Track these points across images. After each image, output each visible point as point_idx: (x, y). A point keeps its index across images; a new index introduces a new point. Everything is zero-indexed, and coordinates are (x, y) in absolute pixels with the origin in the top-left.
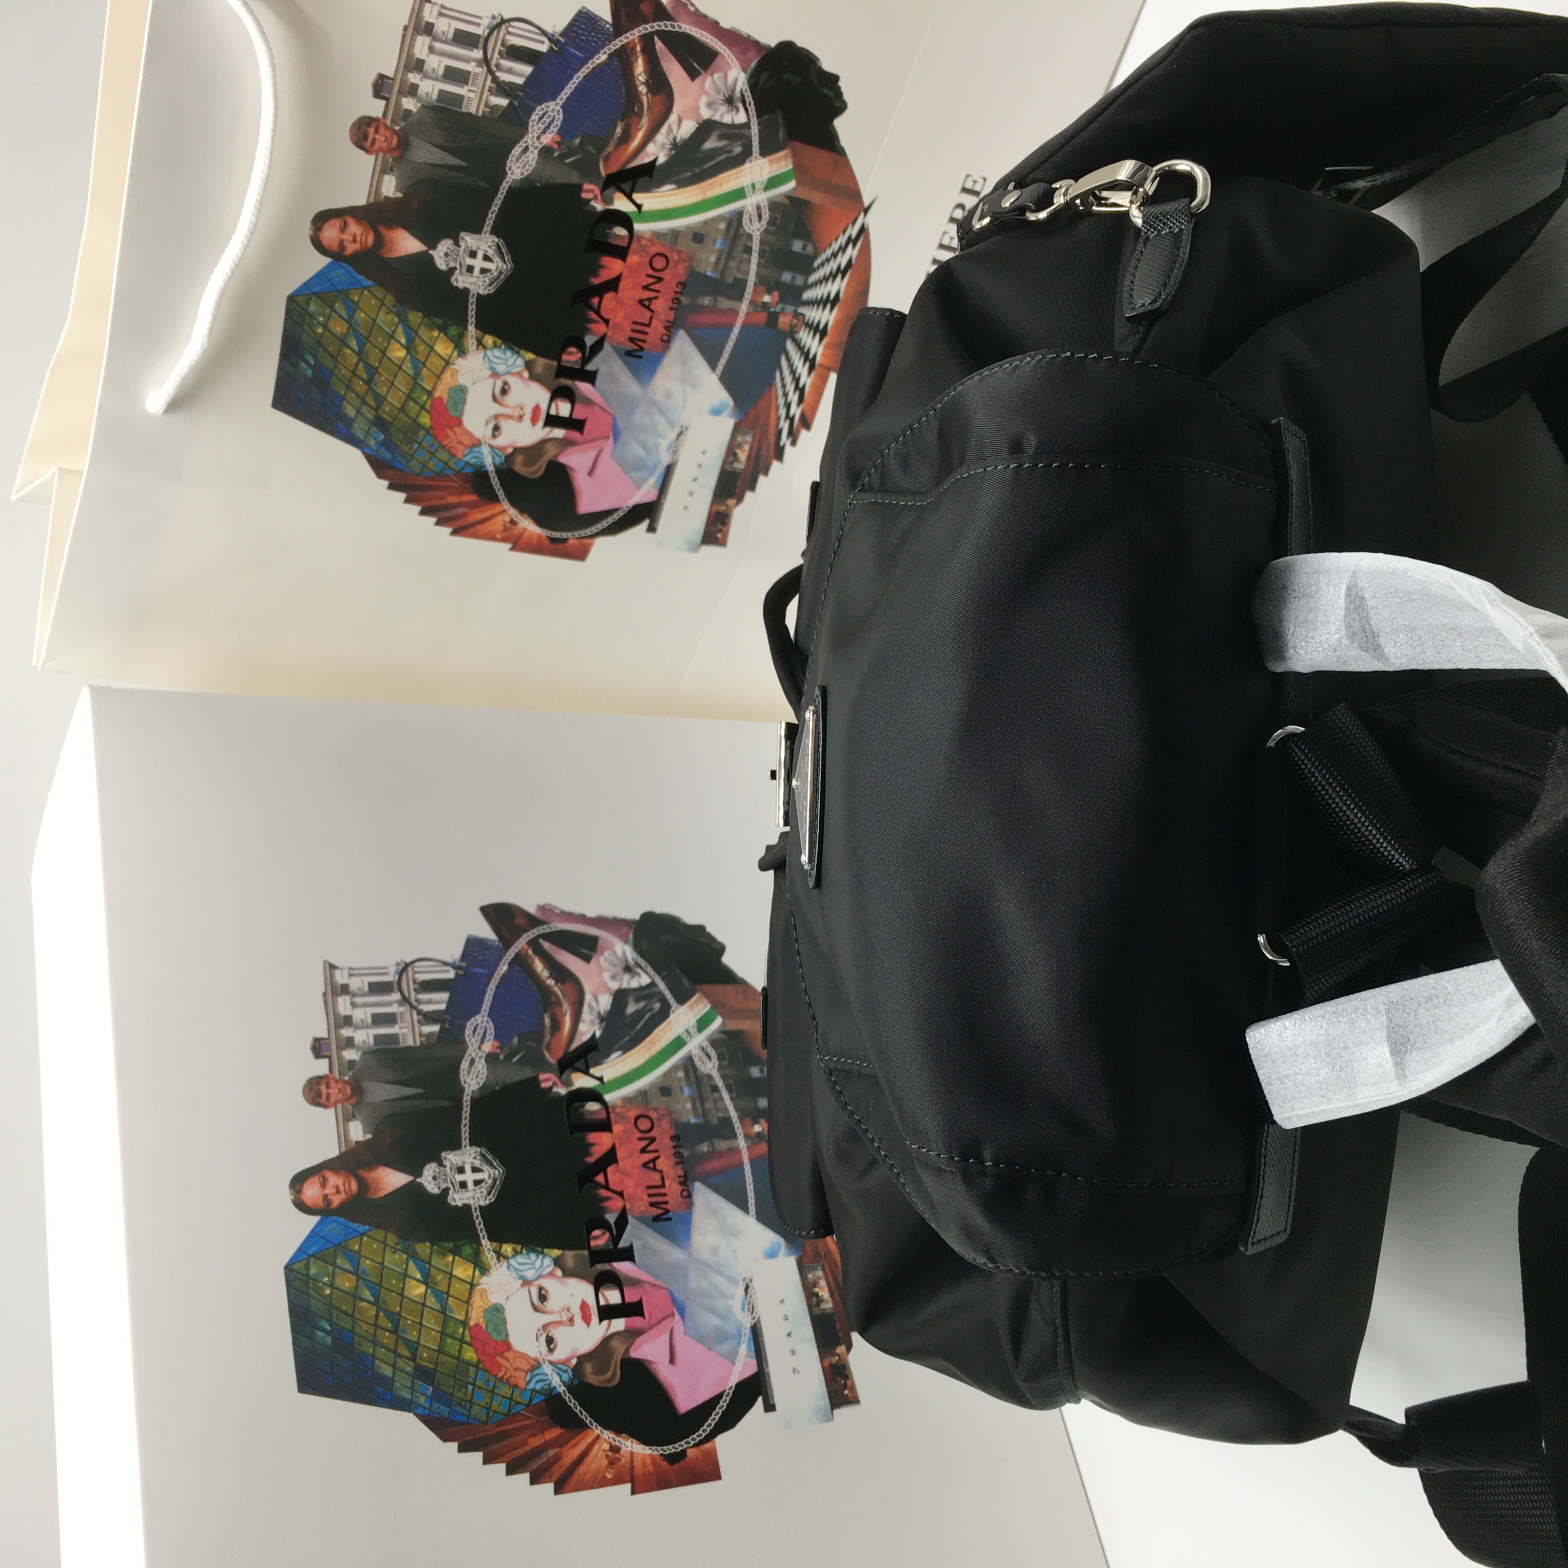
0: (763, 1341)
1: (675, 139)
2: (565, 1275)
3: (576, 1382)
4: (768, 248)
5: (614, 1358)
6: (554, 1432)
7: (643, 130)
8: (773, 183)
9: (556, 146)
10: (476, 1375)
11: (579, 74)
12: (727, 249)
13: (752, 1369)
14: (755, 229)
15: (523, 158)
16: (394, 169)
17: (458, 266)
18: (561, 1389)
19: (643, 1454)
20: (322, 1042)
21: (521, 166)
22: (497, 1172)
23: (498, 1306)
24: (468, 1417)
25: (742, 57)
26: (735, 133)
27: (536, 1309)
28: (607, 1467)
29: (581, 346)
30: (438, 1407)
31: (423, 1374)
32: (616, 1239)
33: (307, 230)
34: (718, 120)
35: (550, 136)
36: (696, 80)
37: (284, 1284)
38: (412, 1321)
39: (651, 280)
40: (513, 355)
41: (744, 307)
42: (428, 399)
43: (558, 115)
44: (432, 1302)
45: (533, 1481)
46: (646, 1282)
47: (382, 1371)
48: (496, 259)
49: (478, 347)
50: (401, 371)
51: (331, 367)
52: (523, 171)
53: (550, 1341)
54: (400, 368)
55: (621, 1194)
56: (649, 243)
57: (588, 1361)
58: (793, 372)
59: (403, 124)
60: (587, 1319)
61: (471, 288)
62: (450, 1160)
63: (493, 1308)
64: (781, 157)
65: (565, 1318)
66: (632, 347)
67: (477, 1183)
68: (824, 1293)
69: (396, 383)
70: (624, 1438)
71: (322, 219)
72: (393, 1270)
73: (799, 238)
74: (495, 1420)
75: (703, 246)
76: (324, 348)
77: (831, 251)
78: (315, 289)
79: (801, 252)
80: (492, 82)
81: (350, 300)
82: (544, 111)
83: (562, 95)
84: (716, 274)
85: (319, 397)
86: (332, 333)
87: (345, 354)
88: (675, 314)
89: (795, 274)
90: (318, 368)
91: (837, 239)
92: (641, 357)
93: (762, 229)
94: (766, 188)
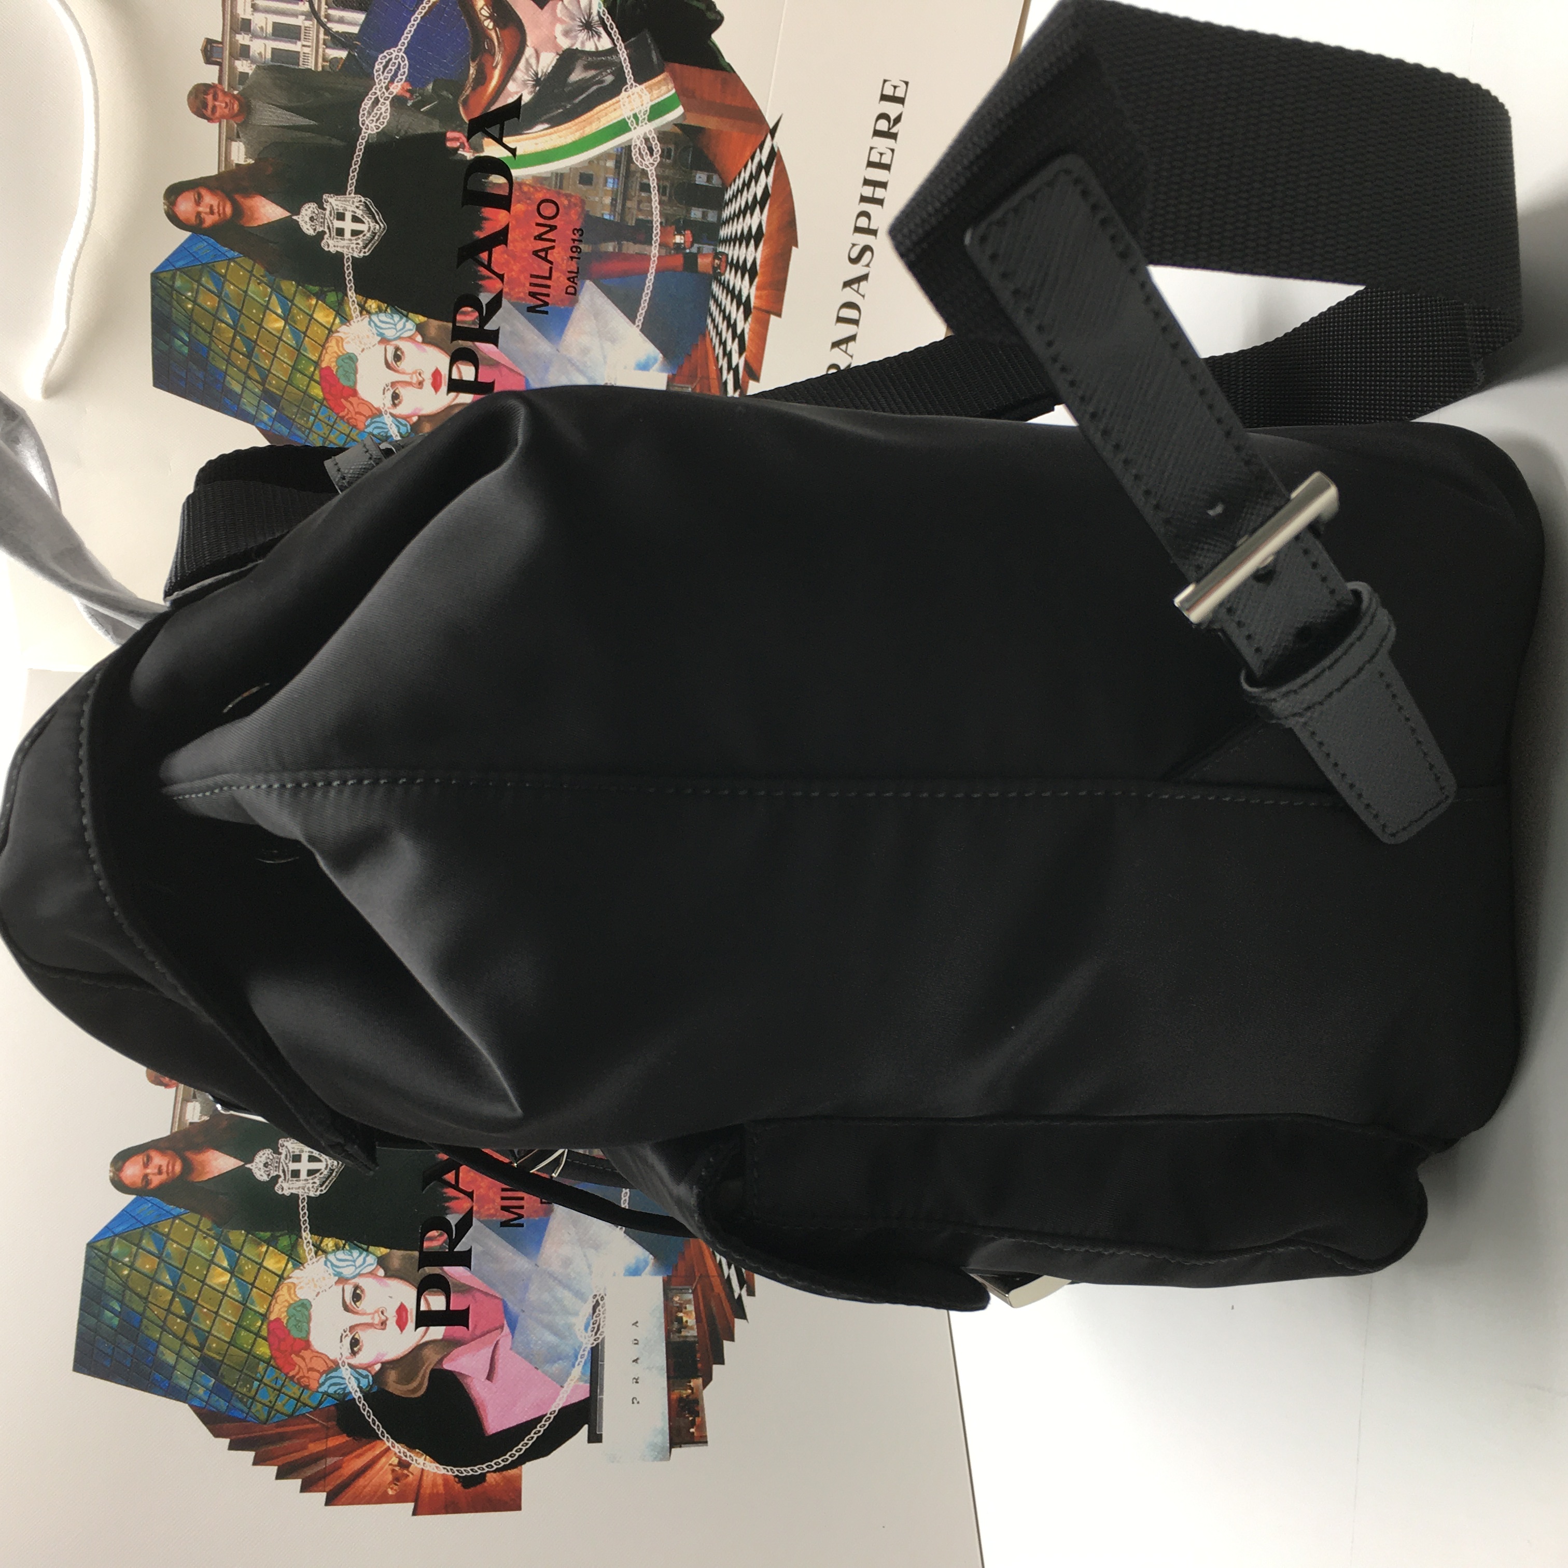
0: (603, 1366)
1: (536, 74)
2: (386, 1276)
3: (374, 1390)
4: (668, 184)
6: (343, 1439)
7: (499, 67)
8: (656, 111)
9: (408, 95)
10: (266, 1370)
11: (416, 15)
12: (621, 189)
13: (583, 1393)
14: (649, 164)
15: (375, 111)
16: (241, 135)
17: (327, 231)
18: (357, 1395)
19: (435, 1473)
21: (375, 119)
22: (335, 1163)
23: (305, 1302)
24: (247, 1414)
27: (346, 1308)
28: (390, 1483)
30: (218, 1400)
31: (208, 1365)
33: (160, 205)
34: (579, 49)
35: (399, 84)
36: (546, 8)
37: (83, 1261)
38: (208, 1309)
40: (401, 318)
41: (655, 251)
42: (315, 370)
43: (403, 61)
44: (234, 1291)
45: (304, 1489)
47: (164, 1357)
48: (366, 219)
49: (361, 313)
50: (281, 342)
51: (207, 342)
52: (378, 124)
53: (355, 1343)
54: (280, 339)
55: (470, 1195)
56: (532, 189)
58: (727, 318)
59: (241, 87)
60: (401, 1324)
61: (345, 251)
62: (287, 1147)
63: (300, 1303)
64: (659, 82)
65: (377, 1321)
67: (312, 1173)
68: (690, 1320)
69: (278, 355)
71: (174, 192)
72: (200, 1256)
73: (702, 170)
74: (276, 1420)
75: (592, 187)
76: (196, 323)
77: (741, 180)
78: (179, 264)
79: (707, 184)
80: (325, 34)
81: (217, 273)
82: (387, 59)
83: (402, 40)
84: (614, 216)
85: (200, 375)
86: (202, 308)
87: (219, 328)
88: (577, 263)
89: (705, 210)
90: (193, 344)
91: (745, 167)
92: (546, 313)
93: (656, 164)
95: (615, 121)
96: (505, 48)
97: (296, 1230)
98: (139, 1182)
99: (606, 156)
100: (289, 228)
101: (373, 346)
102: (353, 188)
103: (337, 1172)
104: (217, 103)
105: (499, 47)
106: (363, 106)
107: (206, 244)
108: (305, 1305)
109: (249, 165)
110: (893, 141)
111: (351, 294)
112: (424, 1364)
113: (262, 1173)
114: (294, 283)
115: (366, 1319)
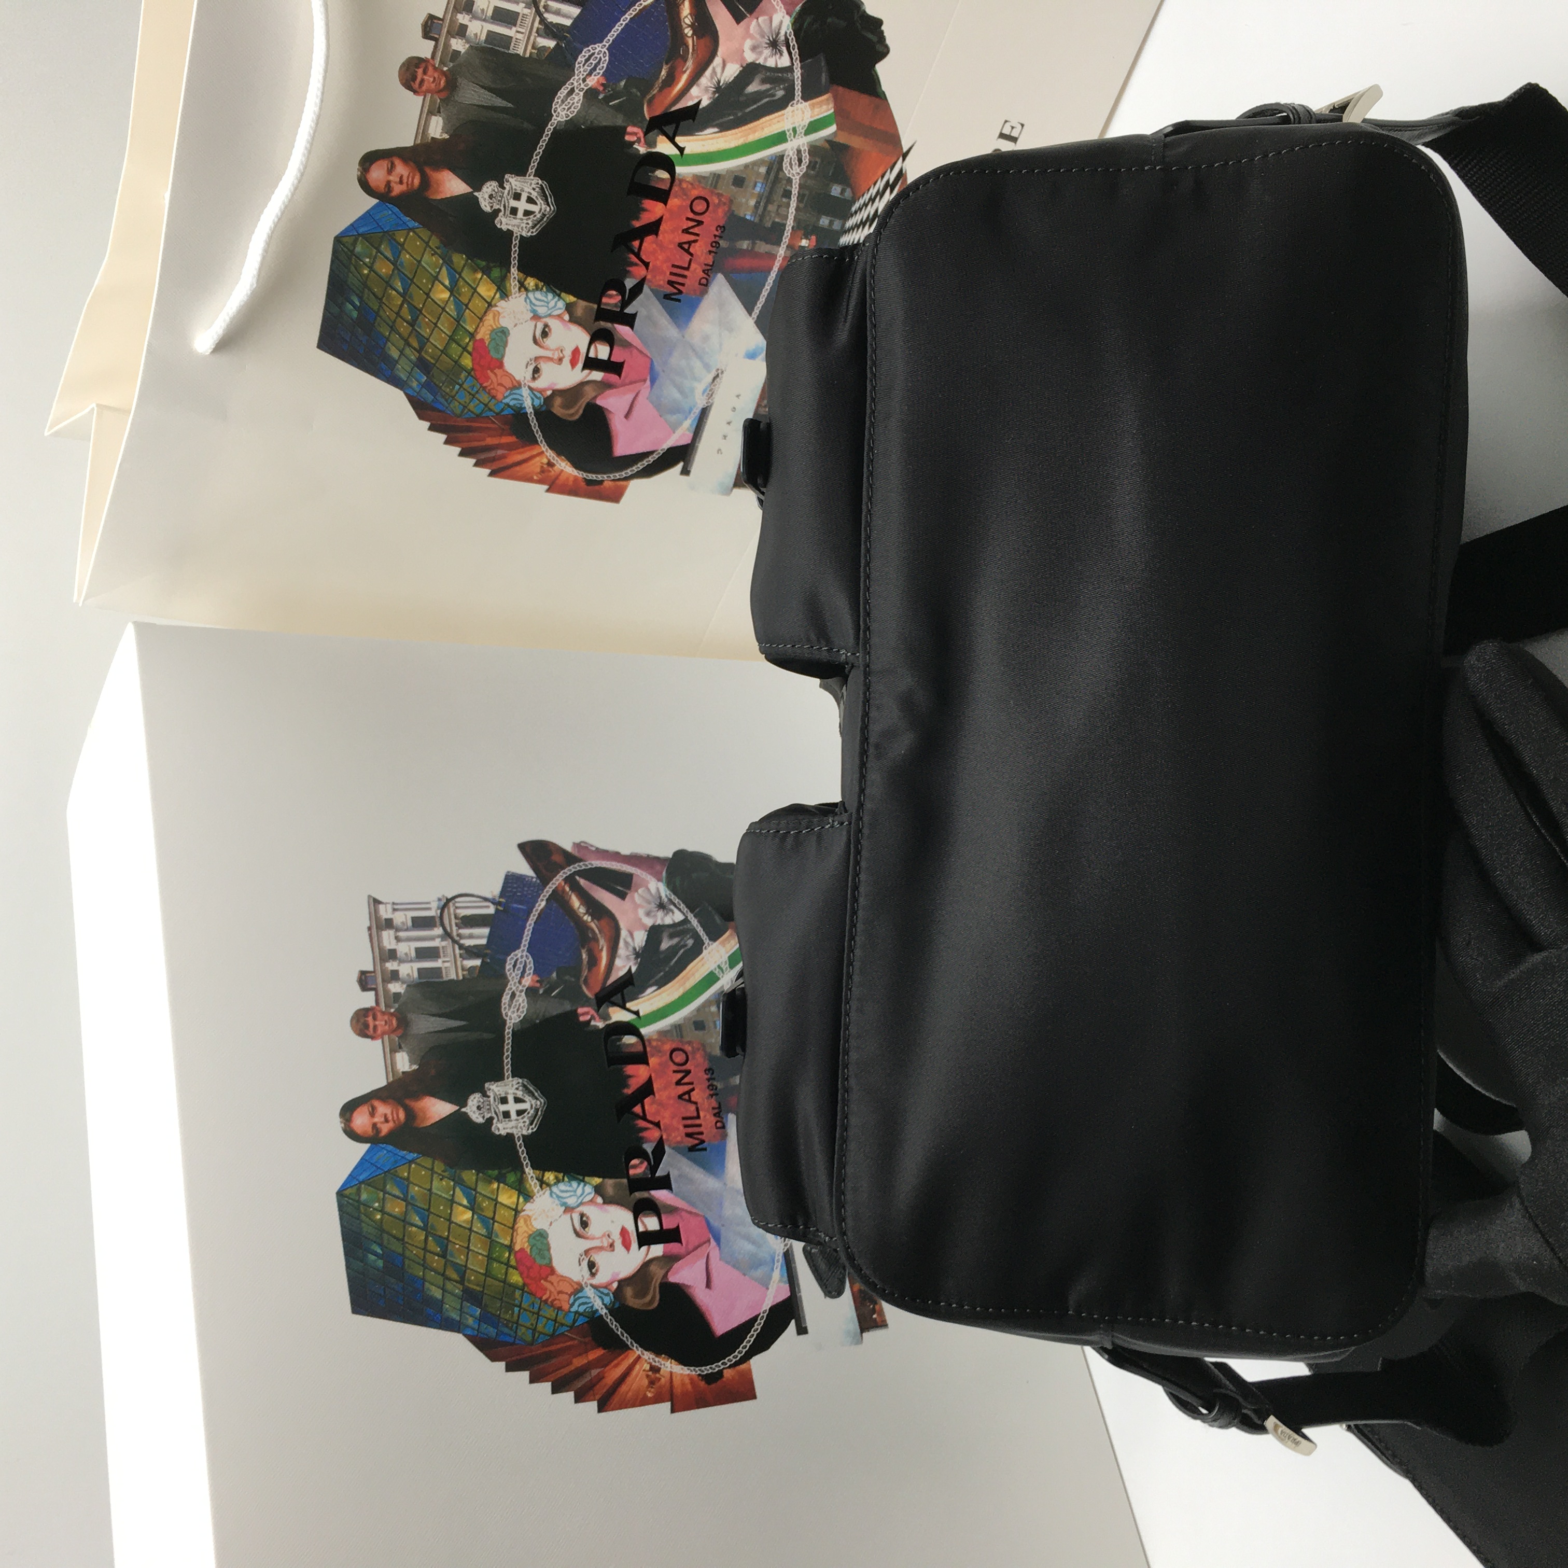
0: (795, 1267)
1: (719, 82)
2: (604, 1203)
3: (617, 1305)
4: (807, 193)
5: (653, 1282)
6: (596, 1354)
7: (688, 72)
8: (813, 127)
9: (601, 89)
10: (522, 1298)
11: (626, 16)
12: (766, 194)
13: (785, 1293)
14: (795, 173)
15: (569, 100)
17: (502, 208)
19: (681, 1374)
20: (368, 975)
21: (566, 108)
22: (538, 1103)
23: (542, 1232)
26: (778, 76)
27: (578, 1235)
28: (648, 1387)
29: (621, 289)
30: (486, 1328)
31: (471, 1296)
32: (654, 1168)
35: (596, 78)
37: (337, 1209)
38: (460, 1246)
39: (691, 224)
40: (554, 297)
41: (782, 251)
42: (470, 341)
44: (478, 1227)
45: (578, 1399)
46: (683, 1210)
47: (432, 1293)
48: (540, 201)
49: (519, 289)
50: (444, 313)
51: (376, 308)
52: (568, 113)
53: (592, 1265)
54: (443, 309)
55: (657, 1125)
56: (690, 186)
57: (628, 1285)
59: (451, 65)
61: (515, 230)
62: (493, 1090)
63: (538, 1233)
64: (822, 101)
66: (670, 290)
67: (520, 1113)
69: (439, 325)
70: (664, 1359)
71: (369, 159)
72: (440, 1196)
73: (838, 183)
74: (540, 1341)
75: (743, 189)
76: (369, 289)
77: (869, 195)
78: (362, 230)
79: (840, 196)
80: (540, 23)
81: (396, 241)
83: (608, 37)
84: (755, 217)
85: (364, 339)
86: (377, 275)
87: (390, 295)
89: (833, 219)
90: (363, 309)
91: (875, 184)
93: (801, 173)
94: (807, 132)
95: (776, 132)
96: (697, 56)
98: (370, 1131)
99: (761, 162)
104: (426, 77)
105: (692, 54)
107: (390, 212)
109: (444, 141)
112: (652, 1279)
113: (477, 1115)
114: (464, 256)
115: (596, 1243)
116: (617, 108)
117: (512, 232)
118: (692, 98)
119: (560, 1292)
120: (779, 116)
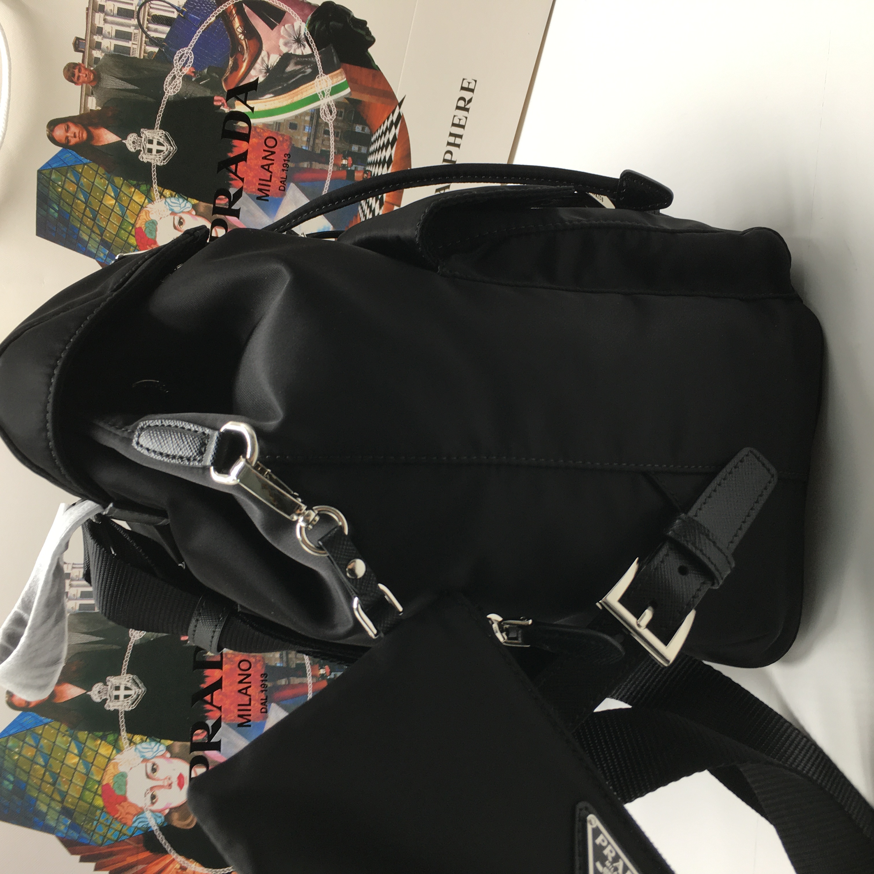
1: (268, 66)
2: (171, 757)
4: (340, 131)
7: (246, 61)
8: (335, 90)
9: (193, 75)
10: (101, 815)
11: (200, 30)
12: (313, 133)
14: (329, 119)
15: (173, 83)
18: (155, 828)
21: (173, 88)
24: (90, 841)
25: (301, 13)
27: (148, 777)
30: (72, 833)
31: (67, 812)
32: (211, 736)
33: (44, 132)
34: (293, 53)
35: (188, 68)
36: (275, 29)
38: (66, 779)
41: (330, 168)
42: (132, 229)
43: (191, 55)
44: (81, 768)
47: (40, 808)
48: (166, 144)
49: (160, 197)
50: (113, 213)
51: (69, 211)
52: (175, 90)
53: (153, 797)
54: (112, 210)
55: (220, 708)
56: (262, 131)
58: (369, 207)
59: (95, 66)
61: (152, 162)
64: (337, 74)
69: (111, 220)
71: (53, 124)
72: (60, 747)
73: (360, 124)
74: (106, 844)
75: (297, 131)
76: (63, 200)
77: (381, 130)
78: (54, 166)
79: (361, 132)
80: (146, 38)
81: (77, 171)
82: (181, 54)
83: (191, 43)
84: (309, 148)
85: (65, 229)
86: (67, 191)
87: (77, 203)
88: (286, 173)
89: (360, 146)
90: (60, 212)
91: (384, 123)
92: (267, 200)
93: (333, 119)
94: (331, 94)
96: (250, 51)
97: (118, 731)
99: (305, 114)
100: (120, 147)
101: (167, 216)
102: (159, 126)
103: (142, 696)
104: (80, 74)
105: (247, 50)
106: (166, 79)
107: (70, 154)
108: (123, 775)
109: (98, 111)
110: (467, 112)
111: (155, 186)
113: (97, 696)
114: (122, 178)
116: (205, 85)
117: (151, 163)
118: (252, 77)
119: (127, 813)
120: (311, 85)
